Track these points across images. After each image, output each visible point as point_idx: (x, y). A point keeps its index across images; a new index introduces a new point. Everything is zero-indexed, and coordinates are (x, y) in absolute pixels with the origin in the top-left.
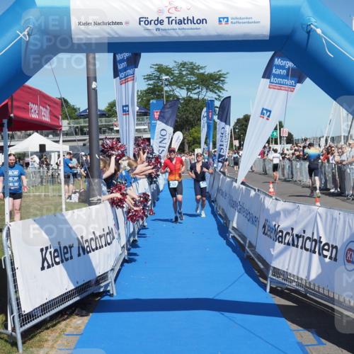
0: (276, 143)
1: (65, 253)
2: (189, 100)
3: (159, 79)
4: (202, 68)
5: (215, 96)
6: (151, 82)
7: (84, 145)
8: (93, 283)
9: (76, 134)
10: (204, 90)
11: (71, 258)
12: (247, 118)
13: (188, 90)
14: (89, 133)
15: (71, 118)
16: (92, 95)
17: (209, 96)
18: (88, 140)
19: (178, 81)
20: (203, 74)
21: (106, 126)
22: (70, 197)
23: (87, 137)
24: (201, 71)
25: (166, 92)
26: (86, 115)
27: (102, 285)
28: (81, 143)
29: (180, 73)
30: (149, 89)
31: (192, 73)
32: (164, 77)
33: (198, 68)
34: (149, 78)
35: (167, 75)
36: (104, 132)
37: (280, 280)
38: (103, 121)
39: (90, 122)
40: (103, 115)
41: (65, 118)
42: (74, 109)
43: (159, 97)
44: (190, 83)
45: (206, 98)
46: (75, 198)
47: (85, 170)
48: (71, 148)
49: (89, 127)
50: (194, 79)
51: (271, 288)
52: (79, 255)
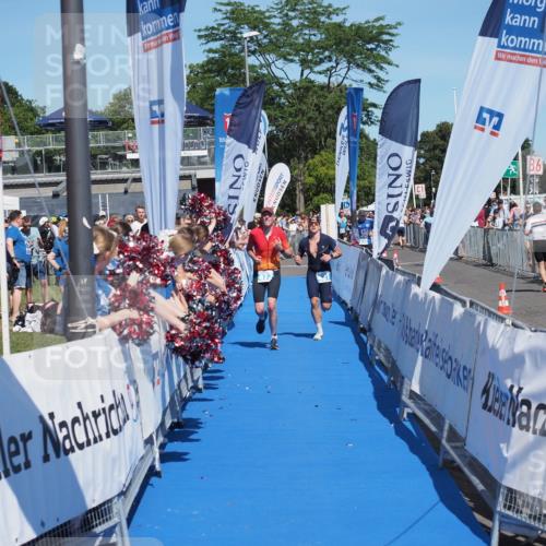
0: (514, 191)
1: (12, 455)
2: (305, 88)
3: (234, 36)
4: (337, 11)
5: (368, 78)
6: (216, 45)
7: (56, 195)
8: (77, 525)
9: (37, 169)
10: (344, 64)
11: (28, 465)
12: (444, 132)
13: (304, 63)
14: (67, 167)
15: (24, 131)
16: (74, 77)
17: (356, 77)
18: (64, 185)
19: (280, 43)
20: (339, 26)
21: (107, 150)
22: (21, 320)
23: (61, 177)
24: (336, 19)
25: (252, 68)
26: (61, 126)
27: (99, 529)
28: (49, 192)
29: (286, 25)
30: (210, 61)
31: (314, 24)
32: (247, 33)
33: (329, 12)
34: (210, 35)
35: (254, 28)
36: (104, 165)
37: (524, 518)
38: (100, 139)
39: (68, 141)
40: (100, 124)
41: (11, 131)
42: (31, 110)
43: (236, 80)
44: (308, 46)
45: (346, 82)
46: (34, 322)
47: (58, 255)
48: (24, 203)
49: (68, 152)
50: (317, 37)
51: (502, 537)
52: (46, 458)
